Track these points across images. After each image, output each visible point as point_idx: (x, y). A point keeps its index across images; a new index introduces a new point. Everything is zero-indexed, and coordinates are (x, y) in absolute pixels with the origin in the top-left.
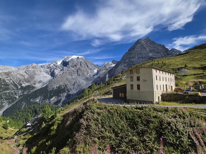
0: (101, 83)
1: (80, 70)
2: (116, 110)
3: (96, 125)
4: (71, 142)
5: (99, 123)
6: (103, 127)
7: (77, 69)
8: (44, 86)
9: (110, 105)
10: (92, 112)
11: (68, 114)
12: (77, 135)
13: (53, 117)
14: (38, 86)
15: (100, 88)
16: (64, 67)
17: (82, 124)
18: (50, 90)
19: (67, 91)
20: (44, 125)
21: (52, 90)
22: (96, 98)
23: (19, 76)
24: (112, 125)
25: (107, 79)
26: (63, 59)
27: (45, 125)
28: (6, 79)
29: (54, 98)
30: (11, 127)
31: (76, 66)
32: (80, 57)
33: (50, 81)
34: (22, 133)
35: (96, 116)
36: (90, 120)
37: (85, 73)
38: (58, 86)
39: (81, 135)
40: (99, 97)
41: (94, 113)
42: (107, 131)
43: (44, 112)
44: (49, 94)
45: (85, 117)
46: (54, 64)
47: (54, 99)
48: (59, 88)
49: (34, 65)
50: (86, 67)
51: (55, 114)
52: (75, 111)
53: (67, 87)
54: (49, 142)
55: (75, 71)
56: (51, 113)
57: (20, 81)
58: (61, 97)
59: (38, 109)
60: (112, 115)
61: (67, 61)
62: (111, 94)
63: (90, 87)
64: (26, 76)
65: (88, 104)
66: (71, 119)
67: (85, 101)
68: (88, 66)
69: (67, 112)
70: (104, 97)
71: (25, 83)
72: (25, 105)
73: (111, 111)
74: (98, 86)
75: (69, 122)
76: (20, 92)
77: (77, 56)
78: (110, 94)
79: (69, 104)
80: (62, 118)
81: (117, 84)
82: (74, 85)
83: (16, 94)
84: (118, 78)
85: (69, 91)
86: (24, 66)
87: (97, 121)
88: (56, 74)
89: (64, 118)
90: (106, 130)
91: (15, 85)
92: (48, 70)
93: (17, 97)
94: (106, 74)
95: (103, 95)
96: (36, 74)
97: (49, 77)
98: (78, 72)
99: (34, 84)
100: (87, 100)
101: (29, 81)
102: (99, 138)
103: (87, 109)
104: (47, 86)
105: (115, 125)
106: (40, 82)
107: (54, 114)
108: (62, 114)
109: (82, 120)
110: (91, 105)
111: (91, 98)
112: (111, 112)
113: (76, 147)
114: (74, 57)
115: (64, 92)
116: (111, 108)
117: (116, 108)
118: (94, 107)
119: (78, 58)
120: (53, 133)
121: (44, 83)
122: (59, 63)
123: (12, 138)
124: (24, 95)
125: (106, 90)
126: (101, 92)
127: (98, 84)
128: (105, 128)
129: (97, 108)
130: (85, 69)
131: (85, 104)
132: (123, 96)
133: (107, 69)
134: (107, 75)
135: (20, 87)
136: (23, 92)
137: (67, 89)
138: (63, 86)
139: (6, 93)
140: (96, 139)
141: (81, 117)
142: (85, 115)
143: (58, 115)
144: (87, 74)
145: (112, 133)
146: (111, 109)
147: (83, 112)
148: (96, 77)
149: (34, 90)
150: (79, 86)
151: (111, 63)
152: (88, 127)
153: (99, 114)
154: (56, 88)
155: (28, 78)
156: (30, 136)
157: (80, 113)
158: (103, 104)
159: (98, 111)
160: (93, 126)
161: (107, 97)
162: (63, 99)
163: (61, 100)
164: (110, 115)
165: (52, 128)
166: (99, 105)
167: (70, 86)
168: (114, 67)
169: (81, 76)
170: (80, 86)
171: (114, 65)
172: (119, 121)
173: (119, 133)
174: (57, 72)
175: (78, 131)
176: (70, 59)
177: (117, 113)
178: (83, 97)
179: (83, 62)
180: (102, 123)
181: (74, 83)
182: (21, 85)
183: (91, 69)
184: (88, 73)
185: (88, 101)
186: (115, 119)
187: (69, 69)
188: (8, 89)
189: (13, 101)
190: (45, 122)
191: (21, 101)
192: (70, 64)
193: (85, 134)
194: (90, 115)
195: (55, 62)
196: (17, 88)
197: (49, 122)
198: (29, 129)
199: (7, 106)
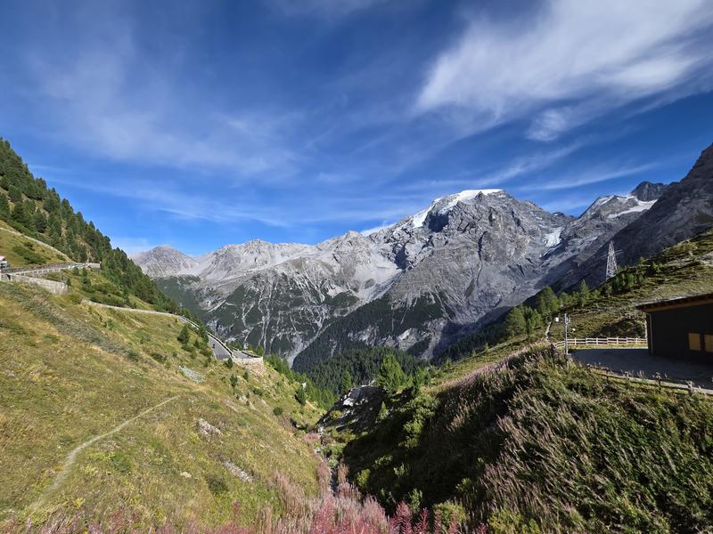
0: (584, 285)
1: (490, 239)
2: (674, 410)
3: (570, 454)
4: (469, 488)
5: (583, 451)
6: (600, 467)
7: (478, 235)
8: (380, 296)
9: (634, 383)
10: (546, 399)
11: (455, 391)
12: (490, 470)
13: (409, 394)
14: (365, 296)
15: (578, 306)
16: (435, 235)
17: (508, 435)
18: (397, 307)
19: (446, 315)
20: (385, 413)
21: (402, 309)
22: (560, 346)
23: (320, 269)
24: (655, 474)
25: (612, 269)
26: (430, 208)
27: (387, 412)
28: (296, 276)
29: (406, 333)
30: (311, 401)
31: (472, 225)
32: (486, 192)
33: (395, 281)
34: (335, 422)
35: (564, 417)
36: (541, 428)
37: (510, 250)
38: (418, 295)
39: (506, 477)
40: (574, 343)
41: (555, 405)
42: (625, 494)
43: (384, 372)
44: (393, 320)
45: (520, 414)
46: (404, 226)
47: (407, 338)
48: (422, 300)
49: (353, 234)
50: (512, 228)
51: (415, 383)
52: (479, 386)
53: (446, 299)
54: (402, 468)
55: (470, 245)
56: (403, 381)
57: (323, 282)
58: (428, 331)
59: (367, 363)
60: (652, 427)
61: (443, 212)
62: (638, 332)
63: (532, 302)
64: (337, 269)
65: (528, 366)
66: (466, 409)
67: (516, 354)
68: (518, 223)
69: (453, 383)
70: (597, 344)
71: (334, 286)
72: (337, 348)
73: (639, 407)
74: (569, 300)
75: (458, 421)
76: (324, 310)
77: (477, 192)
78: (632, 335)
79: (455, 357)
80: (437, 402)
81: (673, 292)
82: (469, 292)
83: (316, 314)
85: (452, 314)
86: (331, 241)
87: (574, 438)
88: (410, 259)
89: (443, 403)
90: (619, 488)
91: (315, 294)
92: (388, 247)
93: (320, 325)
94: (605, 249)
95: (595, 335)
96: (357, 261)
97: (392, 269)
98: (480, 247)
99: (356, 290)
100: (525, 350)
101: (343, 283)
102: (584, 511)
103: (525, 384)
104: (386, 297)
105: (672, 476)
106: (369, 283)
107: (410, 384)
108: (436, 389)
109: (506, 423)
110: (540, 369)
111: (538, 345)
112: (643, 414)
113: (488, 513)
114: (467, 195)
115: (439, 315)
116: (643, 395)
117: (673, 401)
118: (555, 379)
119: (480, 195)
120: (411, 442)
121: (379, 289)
122: (419, 221)
123: (315, 430)
124: (333, 318)
125: (610, 314)
126: (581, 322)
127: (570, 291)
128: (612, 477)
129: (570, 387)
130: (507, 235)
131: (514, 363)
133: (609, 227)
134: (612, 253)
135: (323, 298)
136: (331, 312)
137: (446, 307)
138: (432, 297)
139: (297, 313)
140: (573, 511)
141: (504, 411)
142: (519, 406)
143: (422, 388)
144: (517, 253)
145: (651, 508)
146: (639, 400)
147: (509, 392)
148: (555, 261)
149: (355, 308)
150: (487, 295)
151: (629, 197)
152: (532, 454)
153: (579, 412)
154: (413, 302)
155: (340, 274)
156: (353, 437)
157: (496, 395)
158: (599, 373)
159: (576, 397)
160: (557, 457)
161: (616, 344)
162: (436, 339)
163: (428, 340)
164: (634, 426)
165: (408, 426)
166: (576, 375)
167: (455, 298)
168: (647, 214)
169: (495, 260)
170: (492, 296)
171: (644, 206)
172: (694, 463)
173: (695, 521)
174: (413, 251)
175: (493, 458)
176: (452, 204)
177: (681, 425)
178: (506, 336)
179: (498, 208)
180: (598, 453)
181: (471, 288)
182: (325, 291)
183: (533, 233)
184: (519, 249)
185: (527, 354)
186: (666, 446)
187: (450, 240)
188: (299, 302)
189: (312, 335)
190: (389, 404)
191: (327, 335)
192: (453, 222)
193: (520, 475)
194: (540, 409)
195: (407, 221)
196: (319, 299)
197: (397, 405)
198: (349, 417)
199: (300, 347)
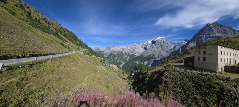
0: (176, 55)
1: (163, 46)
2: (186, 74)
3: (172, 82)
4: (156, 90)
5: (174, 81)
6: (176, 84)
7: (161, 45)
8: (141, 55)
9: (181, 70)
10: (169, 73)
12: (160, 86)
13: (146, 73)
14: (137, 55)
15: (175, 58)
16: (153, 44)
17: (163, 79)
20: (141, 76)
22: (172, 64)
23: (128, 50)
24: (182, 83)
25: (180, 52)
26: (152, 40)
28: (122, 51)
29: (146, 62)
30: (125, 74)
31: (160, 43)
32: (163, 38)
33: (144, 52)
34: (131, 78)
35: (171, 76)
36: (168, 78)
37: (166, 48)
39: (162, 87)
40: (174, 64)
43: (141, 69)
45: (165, 76)
46: (147, 42)
47: (146, 63)
48: (149, 56)
49: (135, 44)
52: (159, 71)
55: (159, 47)
57: (128, 52)
58: (150, 61)
59: (137, 67)
60: (183, 77)
61: (155, 40)
62: (183, 62)
63: (169, 57)
64: (131, 50)
65: (167, 68)
66: (157, 75)
67: (165, 66)
68: (168, 44)
69: (155, 71)
71: (131, 53)
73: (182, 74)
75: (155, 77)
76: (128, 57)
78: (182, 63)
79: (155, 66)
80: (151, 74)
81: (188, 56)
84: (189, 52)
85: (155, 58)
86: (130, 45)
87: (172, 79)
88: (147, 48)
89: (152, 74)
90: (178, 87)
91: (126, 54)
92: (143, 46)
93: (127, 60)
94: (180, 49)
95: (177, 63)
96: (136, 49)
97: (144, 50)
98: (161, 47)
99: (135, 54)
100: (167, 65)
101: (133, 52)
102: (173, 91)
103: (166, 71)
104: (142, 55)
105: (184, 84)
106: (138, 53)
107: (146, 71)
108: (151, 72)
109: (163, 77)
110: (169, 68)
111: (169, 64)
112: (182, 75)
113: (159, 94)
114: (160, 38)
115: (153, 58)
116: (182, 72)
117: (186, 73)
118: (171, 70)
119: (162, 38)
120: (146, 82)
121: (140, 53)
122: (150, 42)
123: (126, 79)
125: (179, 59)
126: (175, 60)
127: (174, 55)
128: (177, 85)
129: (173, 71)
131: (165, 67)
132: (191, 64)
133: (181, 46)
134: (180, 50)
135: (128, 55)
136: (130, 58)
139: (123, 58)
140: (171, 91)
141: (163, 75)
142: (165, 74)
143: (149, 72)
144: (167, 49)
145: (181, 89)
146: (182, 73)
147: (164, 72)
148: (173, 50)
149: (135, 57)
150: (162, 55)
151: (184, 41)
152: (166, 83)
153: (174, 75)
156: (134, 81)
157: (162, 73)
158: (177, 68)
159: (173, 73)
160: (170, 83)
161: (180, 64)
162: (152, 63)
163: (150, 63)
164: (181, 77)
165: (146, 79)
166: (174, 69)
167: (156, 56)
168: (186, 44)
169: (163, 49)
170: (163, 55)
171: (186, 43)
172: (187, 82)
173: (186, 91)
175: (160, 84)
176: (157, 39)
177: (186, 76)
178: (164, 62)
179: (165, 41)
180: (176, 81)
181: (159, 54)
183: (170, 45)
184: (167, 48)
185: (167, 66)
186: (184, 80)
187: (156, 46)
188: (123, 56)
189: (126, 62)
191: (129, 62)
192: (157, 42)
193: (164, 86)
194: (168, 75)
197: (143, 75)
198: (133, 77)
199: (123, 64)
